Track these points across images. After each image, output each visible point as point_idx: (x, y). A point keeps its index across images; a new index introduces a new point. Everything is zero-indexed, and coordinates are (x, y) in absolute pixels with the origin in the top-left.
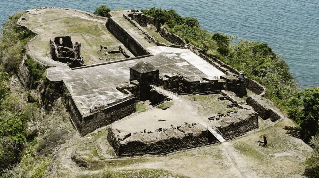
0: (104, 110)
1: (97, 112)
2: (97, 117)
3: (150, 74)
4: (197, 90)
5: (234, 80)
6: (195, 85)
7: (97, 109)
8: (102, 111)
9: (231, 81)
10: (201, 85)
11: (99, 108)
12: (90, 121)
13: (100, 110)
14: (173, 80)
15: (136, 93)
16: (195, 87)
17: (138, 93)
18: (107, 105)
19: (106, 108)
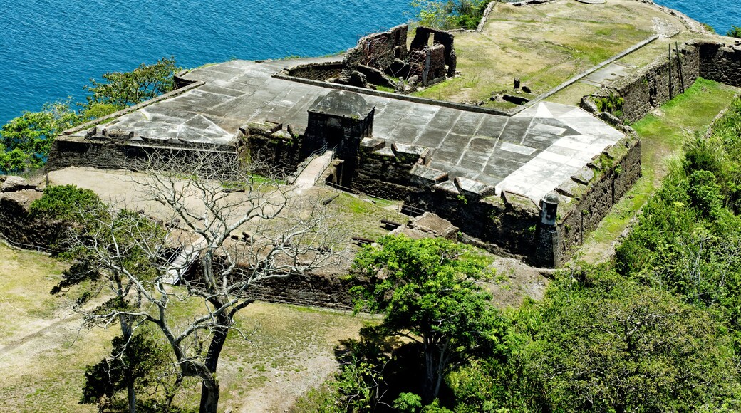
0: (124, 146)
1: (102, 142)
2: (97, 155)
3: (333, 122)
4: (422, 202)
5: (523, 211)
6: (417, 185)
7: (104, 137)
8: (117, 145)
9: (515, 212)
10: (433, 191)
11: (110, 135)
12: (73, 156)
13: (113, 143)
14: (403, 162)
15: (288, 157)
16: (418, 190)
17: (292, 159)
18: (141, 139)
19: (131, 145)
